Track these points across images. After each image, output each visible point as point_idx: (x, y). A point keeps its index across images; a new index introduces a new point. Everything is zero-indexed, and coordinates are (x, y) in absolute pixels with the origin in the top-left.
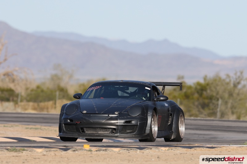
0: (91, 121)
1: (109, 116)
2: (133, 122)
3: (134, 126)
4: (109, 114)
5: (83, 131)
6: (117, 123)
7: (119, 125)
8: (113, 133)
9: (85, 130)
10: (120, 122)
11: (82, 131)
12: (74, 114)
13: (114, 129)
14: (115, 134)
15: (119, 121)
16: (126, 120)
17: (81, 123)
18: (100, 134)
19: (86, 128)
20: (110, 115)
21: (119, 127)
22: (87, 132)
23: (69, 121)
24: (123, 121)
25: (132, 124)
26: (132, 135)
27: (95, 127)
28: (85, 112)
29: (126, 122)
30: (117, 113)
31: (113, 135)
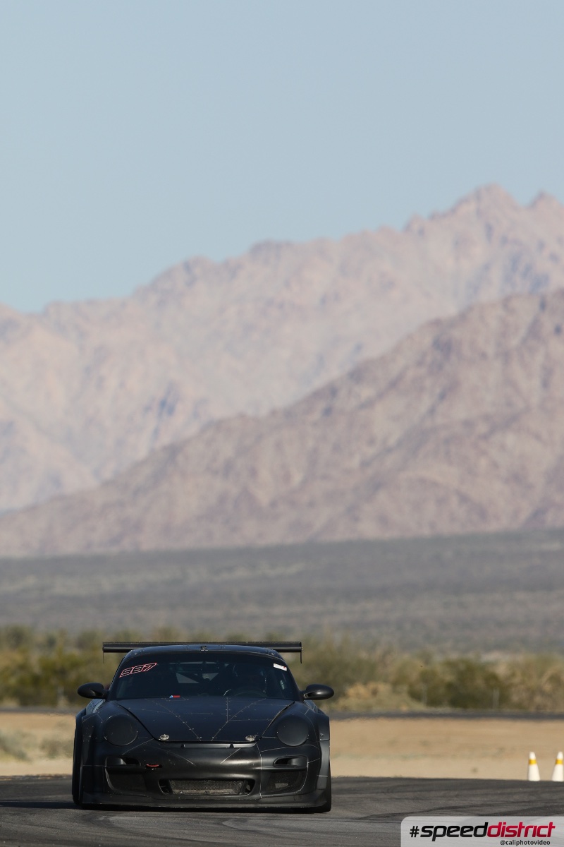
0: (191, 761)
1: (232, 746)
2: (294, 762)
3: (296, 771)
4: (232, 743)
5: (168, 789)
6: (258, 765)
7: (263, 770)
8: (248, 792)
9: (172, 783)
10: (266, 762)
11: (162, 789)
12: (133, 745)
13: (250, 782)
14: (252, 794)
15: (261, 760)
16: (279, 758)
17: (160, 766)
18: (213, 795)
19: (174, 779)
20: (235, 746)
21: (262, 777)
22: (176, 791)
23: (122, 762)
24: (271, 760)
25: (294, 766)
26: (294, 795)
27: (201, 777)
28: (165, 738)
29: (278, 763)
30: (251, 739)
31: (246, 796)
